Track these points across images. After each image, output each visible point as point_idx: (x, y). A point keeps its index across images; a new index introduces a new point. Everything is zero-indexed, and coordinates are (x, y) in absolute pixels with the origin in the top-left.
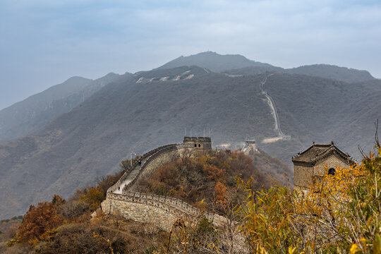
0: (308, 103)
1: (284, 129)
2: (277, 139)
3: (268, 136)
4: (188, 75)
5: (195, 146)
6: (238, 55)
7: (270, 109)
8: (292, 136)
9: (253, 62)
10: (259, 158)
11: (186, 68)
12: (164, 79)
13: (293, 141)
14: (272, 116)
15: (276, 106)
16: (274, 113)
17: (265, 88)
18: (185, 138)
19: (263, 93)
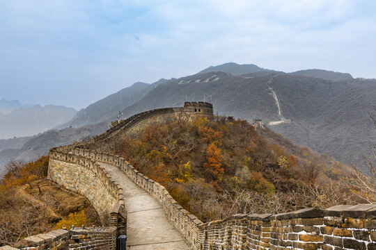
0: (304, 96)
1: (285, 115)
2: (280, 122)
3: (273, 120)
4: (215, 78)
5: (196, 111)
6: (252, 65)
7: (275, 100)
8: (292, 120)
9: (263, 69)
10: (264, 133)
11: (213, 73)
12: (198, 81)
13: (292, 124)
14: (276, 106)
15: (279, 98)
16: (278, 103)
17: (271, 85)
18: (186, 103)
19: (270, 89)
